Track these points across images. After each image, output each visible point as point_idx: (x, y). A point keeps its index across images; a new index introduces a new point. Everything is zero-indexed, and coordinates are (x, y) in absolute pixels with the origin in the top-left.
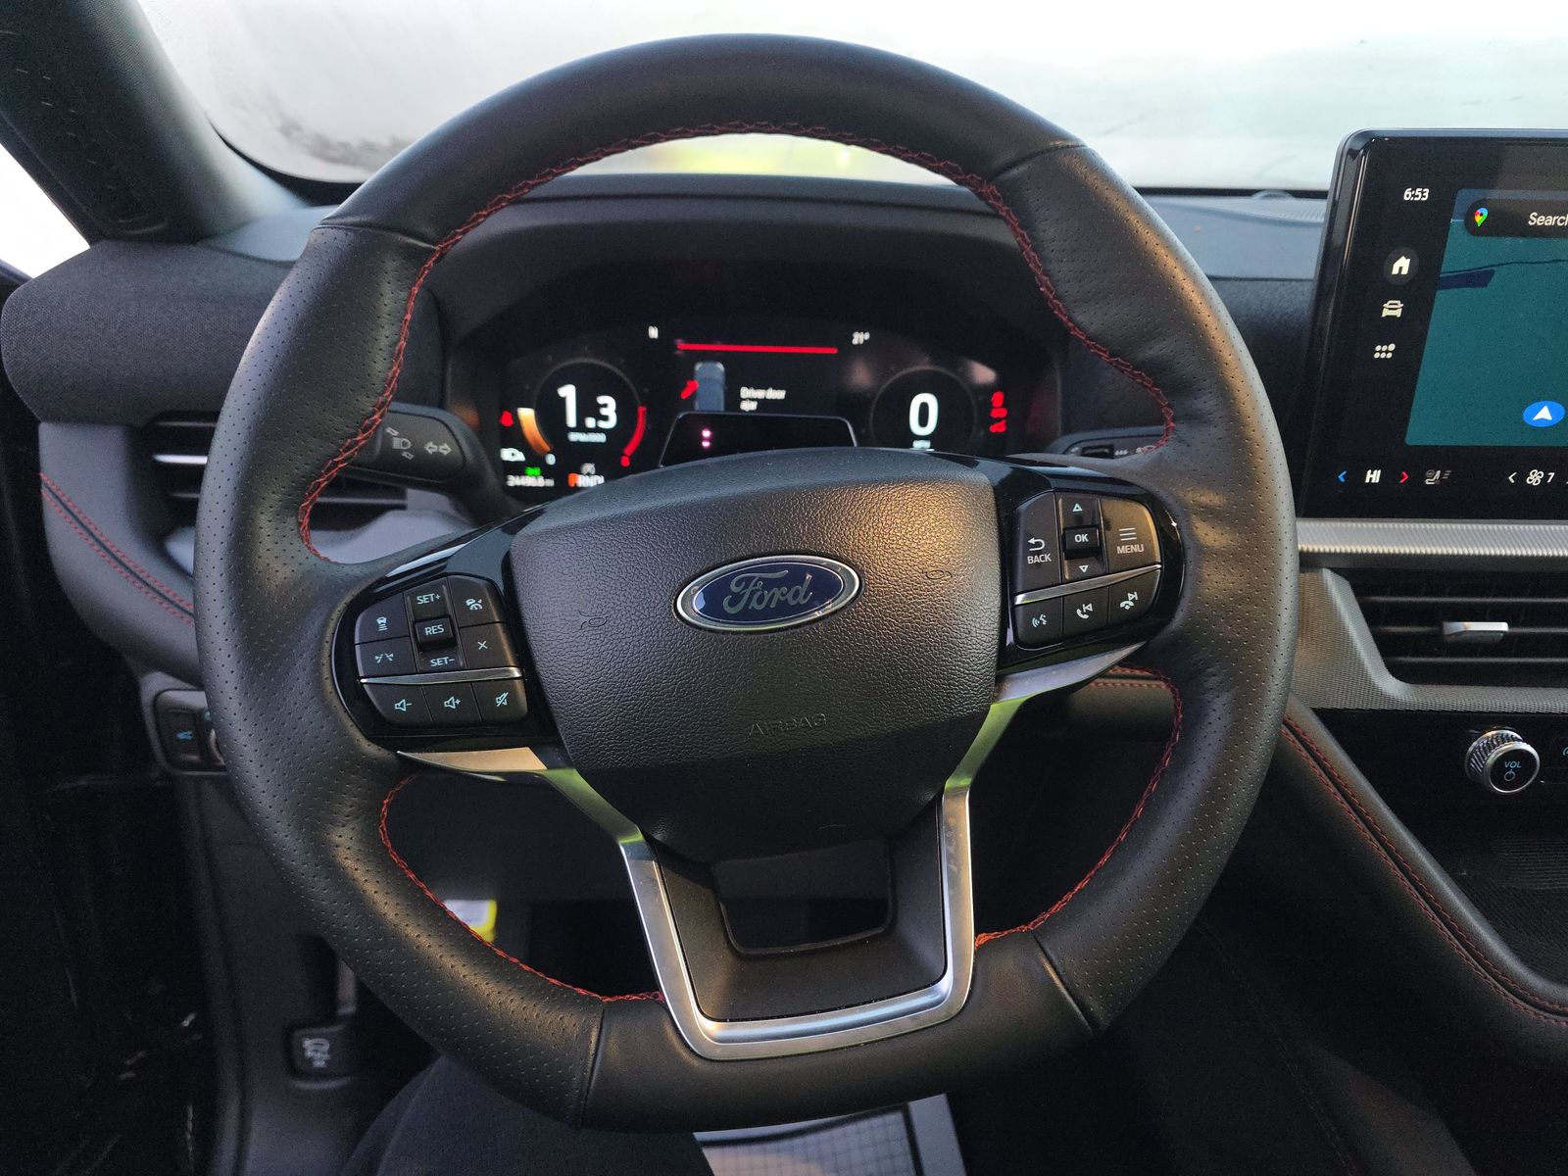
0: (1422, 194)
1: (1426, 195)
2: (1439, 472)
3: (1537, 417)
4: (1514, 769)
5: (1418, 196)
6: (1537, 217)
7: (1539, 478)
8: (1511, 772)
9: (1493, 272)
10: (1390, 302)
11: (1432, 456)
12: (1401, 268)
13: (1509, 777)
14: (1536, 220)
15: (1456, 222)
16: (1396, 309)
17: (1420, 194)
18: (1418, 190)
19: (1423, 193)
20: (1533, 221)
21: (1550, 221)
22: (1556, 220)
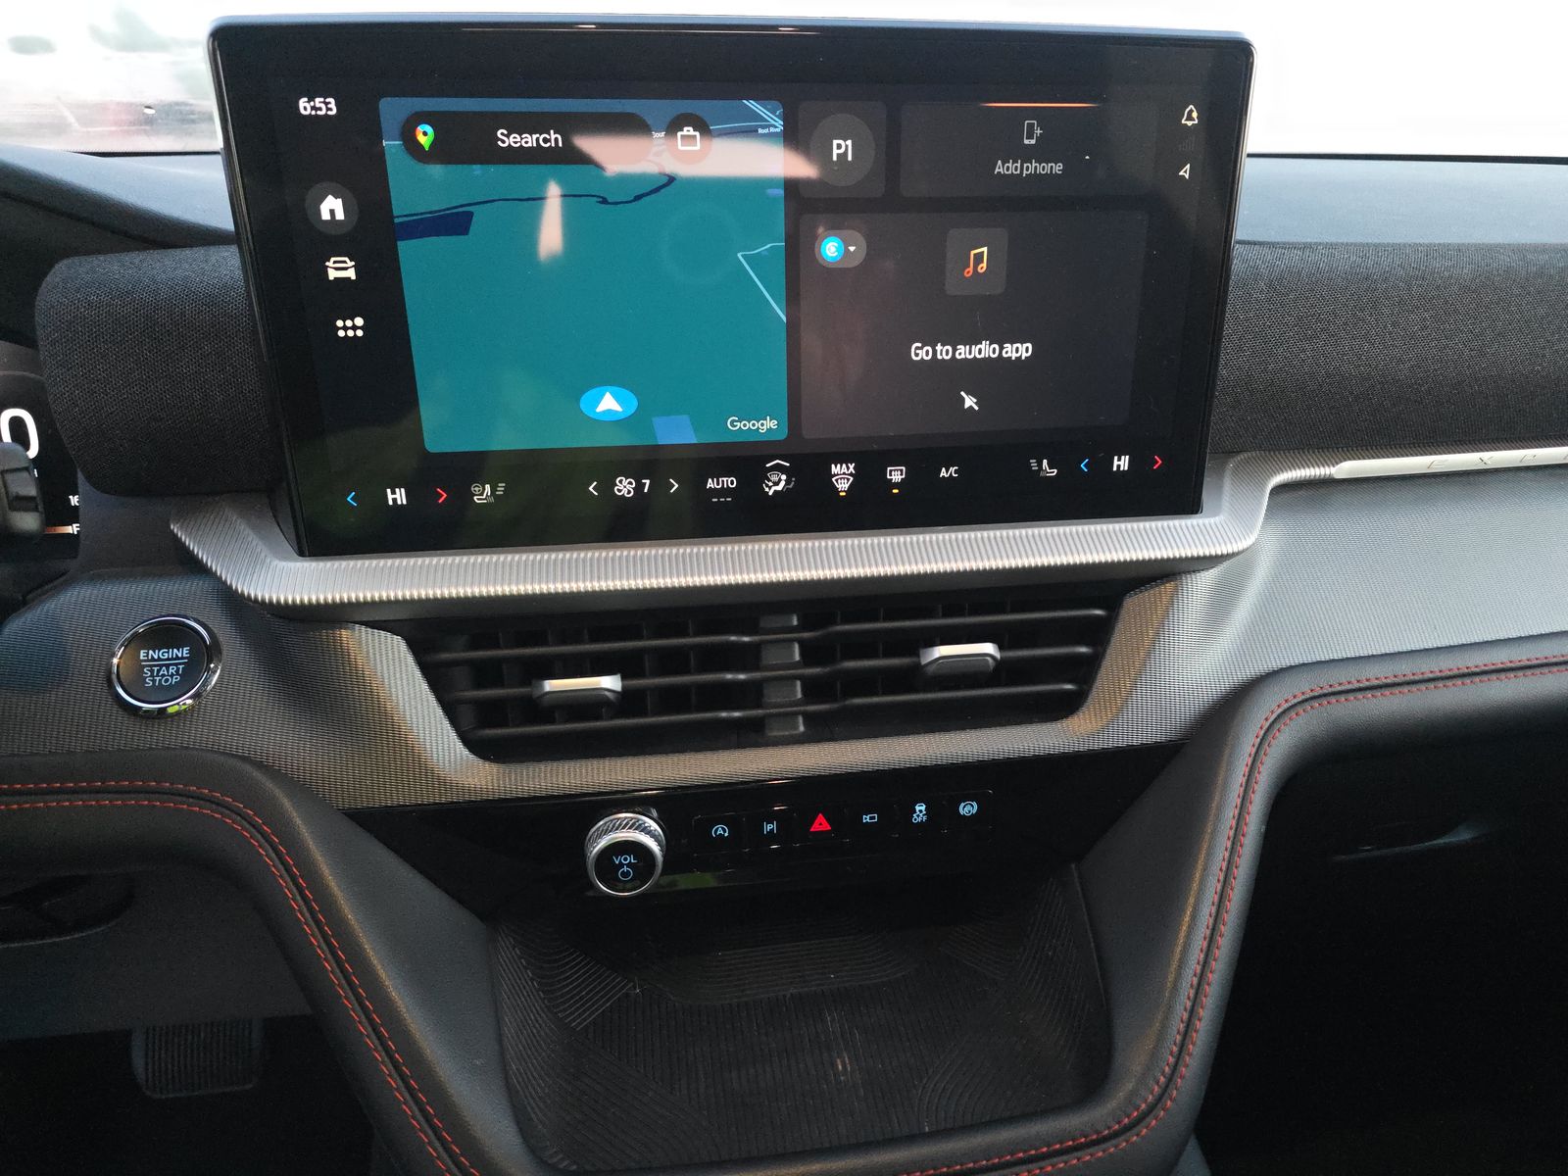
0: (326, 106)
1: (333, 105)
2: (488, 487)
3: (600, 409)
4: (628, 865)
5: (320, 109)
6: (508, 136)
7: (630, 488)
8: (625, 869)
9: (471, 214)
10: (333, 259)
11: (470, 466)
12: (332, 212)
13: (625, 874)
14: (509, 140)
15: (391, 145)
16: (346, 269)
17: (323, 106)
18: (317, 100)
19: (326, 104)
20: (503, 142)
21: (529, 140)
22: (537, 139)
